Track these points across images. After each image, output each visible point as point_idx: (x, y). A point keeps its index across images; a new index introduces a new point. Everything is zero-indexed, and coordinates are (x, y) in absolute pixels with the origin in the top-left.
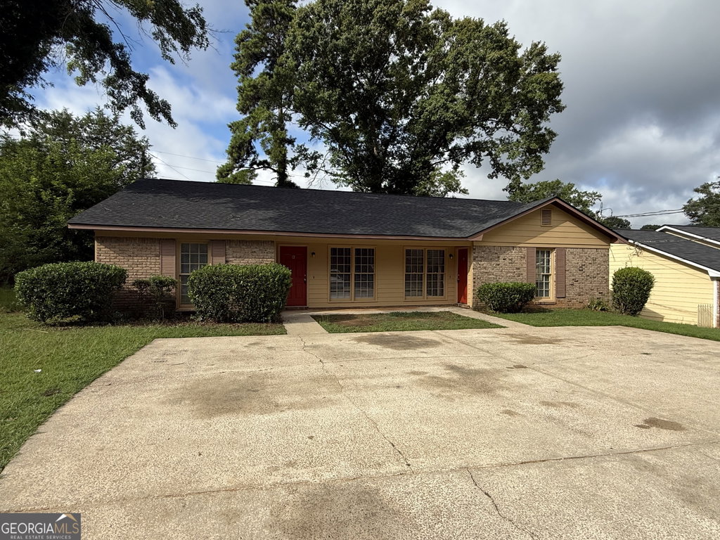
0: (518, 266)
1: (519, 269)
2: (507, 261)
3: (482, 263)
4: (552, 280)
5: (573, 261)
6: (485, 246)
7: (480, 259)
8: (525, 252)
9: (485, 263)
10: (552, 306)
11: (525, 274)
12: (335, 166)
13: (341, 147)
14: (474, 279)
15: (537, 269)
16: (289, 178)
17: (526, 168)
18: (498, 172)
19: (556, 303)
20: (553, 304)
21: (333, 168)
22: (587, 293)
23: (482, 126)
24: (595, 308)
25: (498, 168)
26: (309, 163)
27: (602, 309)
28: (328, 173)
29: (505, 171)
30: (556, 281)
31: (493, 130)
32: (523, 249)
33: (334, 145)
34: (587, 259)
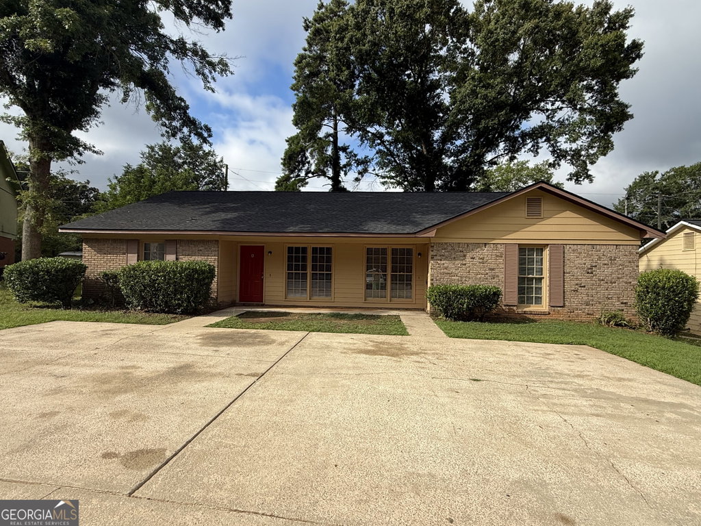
0: (492, 266)
1: (493, 269)
2: (477, 260)
3: (442, 262)
4: (545, 284)
5: (576, 262)
6: (446, 243)
7: (439, 258)
8: (502, 249)
9: (446, 263)
10: (543, 317)
11: (502, 276)
12: (383, 169)
13: (388, 149)
14: (432, 280)
15: (522, 270)
16: (342, 184)
17: (591, 152)
18: (560, 160)
19: (549, 314)
20: (544, 314)
21: (381, 171)
22: (600, 303)
23: (538, 109)
24: (608, 322)
25: (560, 155)
26: (360, 168)
27: (617, 325)
28: (378, 176)
29: (569, 158)
30: (550, 286)
31: (554, 111)
32: (499, 246)
33: (382, 148)
34: (599, 258)
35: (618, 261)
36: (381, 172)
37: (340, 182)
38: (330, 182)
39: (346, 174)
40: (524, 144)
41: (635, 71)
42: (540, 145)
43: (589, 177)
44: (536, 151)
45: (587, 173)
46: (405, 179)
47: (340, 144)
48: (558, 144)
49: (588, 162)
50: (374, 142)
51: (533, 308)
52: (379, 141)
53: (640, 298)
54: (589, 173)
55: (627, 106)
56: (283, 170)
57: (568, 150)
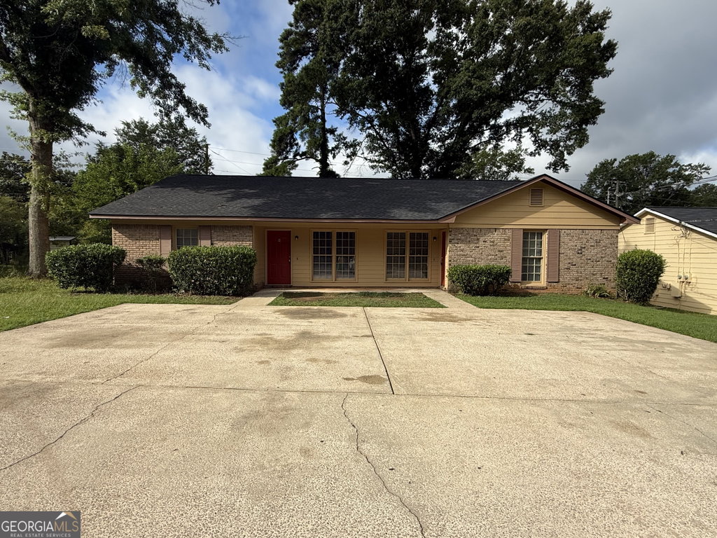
0: (501, 248)
1: (502, 251)
2: (488, 243)
3: (459, 245)
4: (544, 263)
5: (569, 245)
6: (462, 228)
7: (456, 241)
8: (509, 233)
9: (462, 246)
10: (542, 291)
11: (509, 257)
12: (372, 153)
13: (378, 133)
14: (450, 261)
15: (525, 252)
16: (331, 167)
17: (569, 143)
18: (540, 149)
19: (547, 288)
20: (543, 288)
21: (371, 154)
22: (587, 278)
23: (522, 100)
24: (594, 294)
25: (541, 144)
26: (349, 151)
27: (600, 296)
28: (366, 159)
29: (548, 148)
30: (548, 265)
31: (536, 103)
32: (507, 230)
33: (371, 131)
34: (588, 241)
35: (602, 243)
36: (370, 156)
37: (328, 165)
38: (318, 164)
39: (334, 157)
40: (508, 132)
41: (611, 71)
42: (523, 135)
43: (566, 167)
44: (519, 140)
45: (564, 163)
46: (394, 163)
47: (328, 126)
48: (540, 135)
49: (565, 153)
50: (364, 126)
51: (534, 284)
52: (369, 125)
53: (620, 274)
54: (566, 162)
55: (602, 103)
56: (272, 152)
57: (548, 140)
